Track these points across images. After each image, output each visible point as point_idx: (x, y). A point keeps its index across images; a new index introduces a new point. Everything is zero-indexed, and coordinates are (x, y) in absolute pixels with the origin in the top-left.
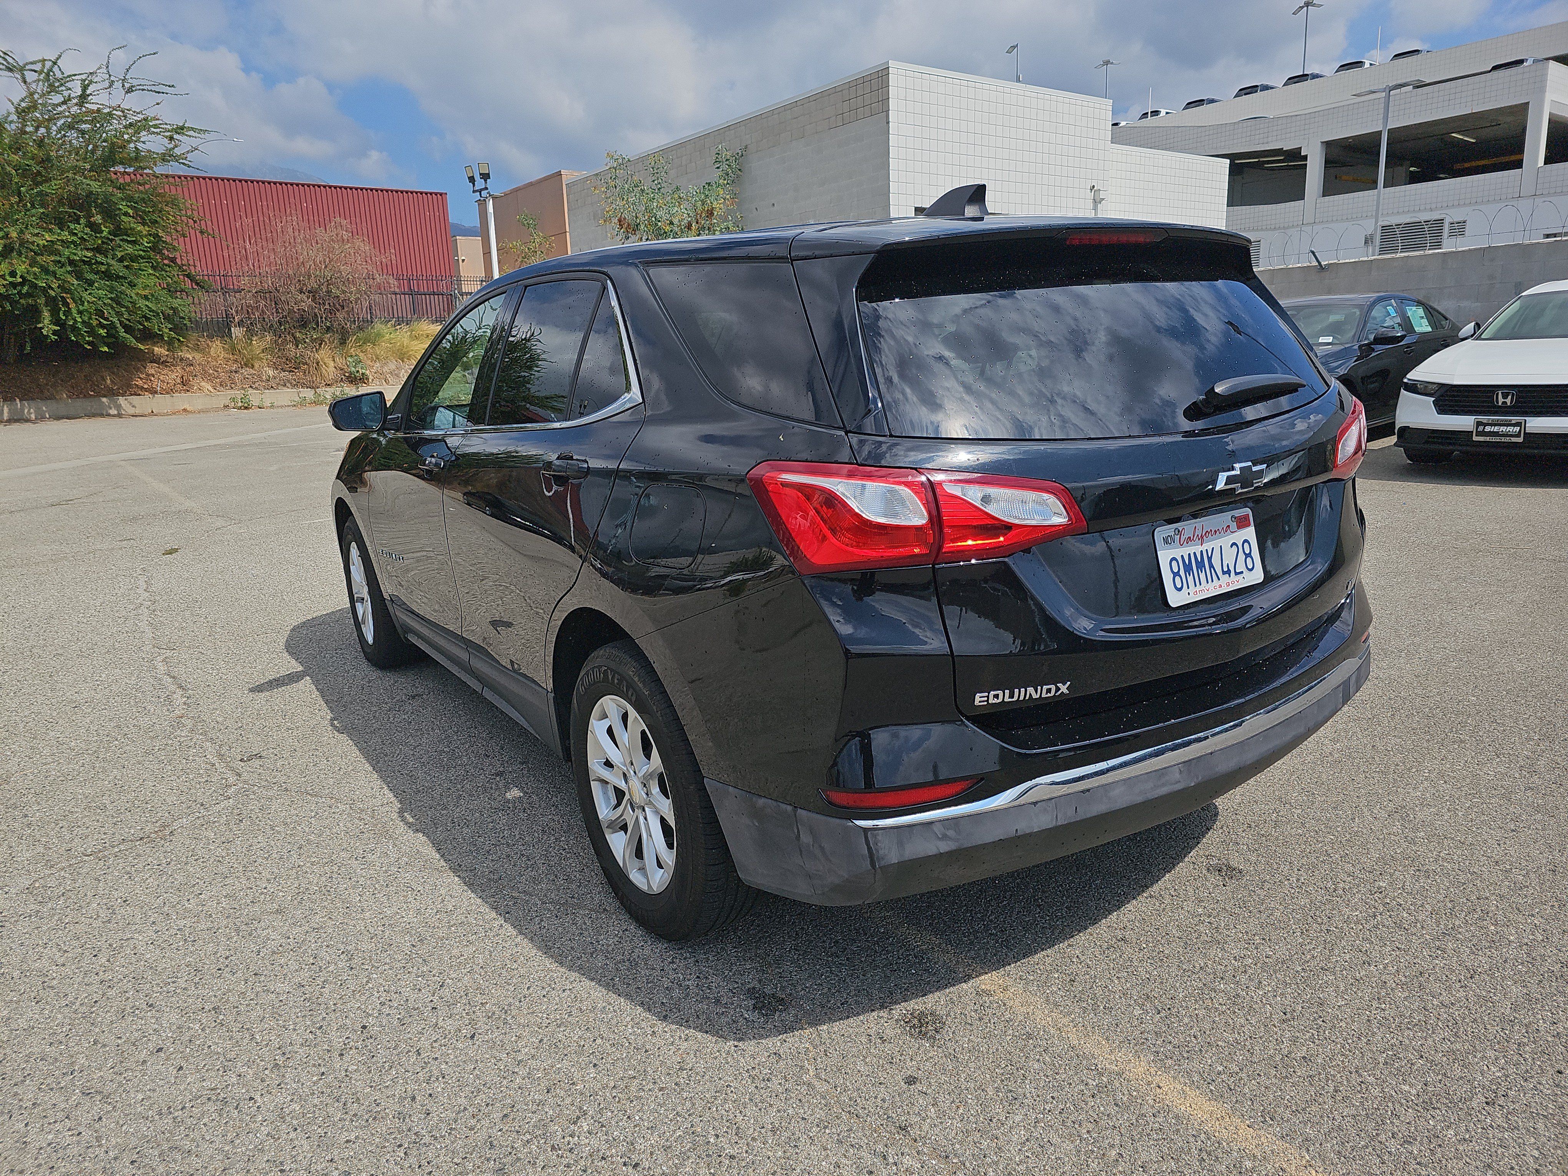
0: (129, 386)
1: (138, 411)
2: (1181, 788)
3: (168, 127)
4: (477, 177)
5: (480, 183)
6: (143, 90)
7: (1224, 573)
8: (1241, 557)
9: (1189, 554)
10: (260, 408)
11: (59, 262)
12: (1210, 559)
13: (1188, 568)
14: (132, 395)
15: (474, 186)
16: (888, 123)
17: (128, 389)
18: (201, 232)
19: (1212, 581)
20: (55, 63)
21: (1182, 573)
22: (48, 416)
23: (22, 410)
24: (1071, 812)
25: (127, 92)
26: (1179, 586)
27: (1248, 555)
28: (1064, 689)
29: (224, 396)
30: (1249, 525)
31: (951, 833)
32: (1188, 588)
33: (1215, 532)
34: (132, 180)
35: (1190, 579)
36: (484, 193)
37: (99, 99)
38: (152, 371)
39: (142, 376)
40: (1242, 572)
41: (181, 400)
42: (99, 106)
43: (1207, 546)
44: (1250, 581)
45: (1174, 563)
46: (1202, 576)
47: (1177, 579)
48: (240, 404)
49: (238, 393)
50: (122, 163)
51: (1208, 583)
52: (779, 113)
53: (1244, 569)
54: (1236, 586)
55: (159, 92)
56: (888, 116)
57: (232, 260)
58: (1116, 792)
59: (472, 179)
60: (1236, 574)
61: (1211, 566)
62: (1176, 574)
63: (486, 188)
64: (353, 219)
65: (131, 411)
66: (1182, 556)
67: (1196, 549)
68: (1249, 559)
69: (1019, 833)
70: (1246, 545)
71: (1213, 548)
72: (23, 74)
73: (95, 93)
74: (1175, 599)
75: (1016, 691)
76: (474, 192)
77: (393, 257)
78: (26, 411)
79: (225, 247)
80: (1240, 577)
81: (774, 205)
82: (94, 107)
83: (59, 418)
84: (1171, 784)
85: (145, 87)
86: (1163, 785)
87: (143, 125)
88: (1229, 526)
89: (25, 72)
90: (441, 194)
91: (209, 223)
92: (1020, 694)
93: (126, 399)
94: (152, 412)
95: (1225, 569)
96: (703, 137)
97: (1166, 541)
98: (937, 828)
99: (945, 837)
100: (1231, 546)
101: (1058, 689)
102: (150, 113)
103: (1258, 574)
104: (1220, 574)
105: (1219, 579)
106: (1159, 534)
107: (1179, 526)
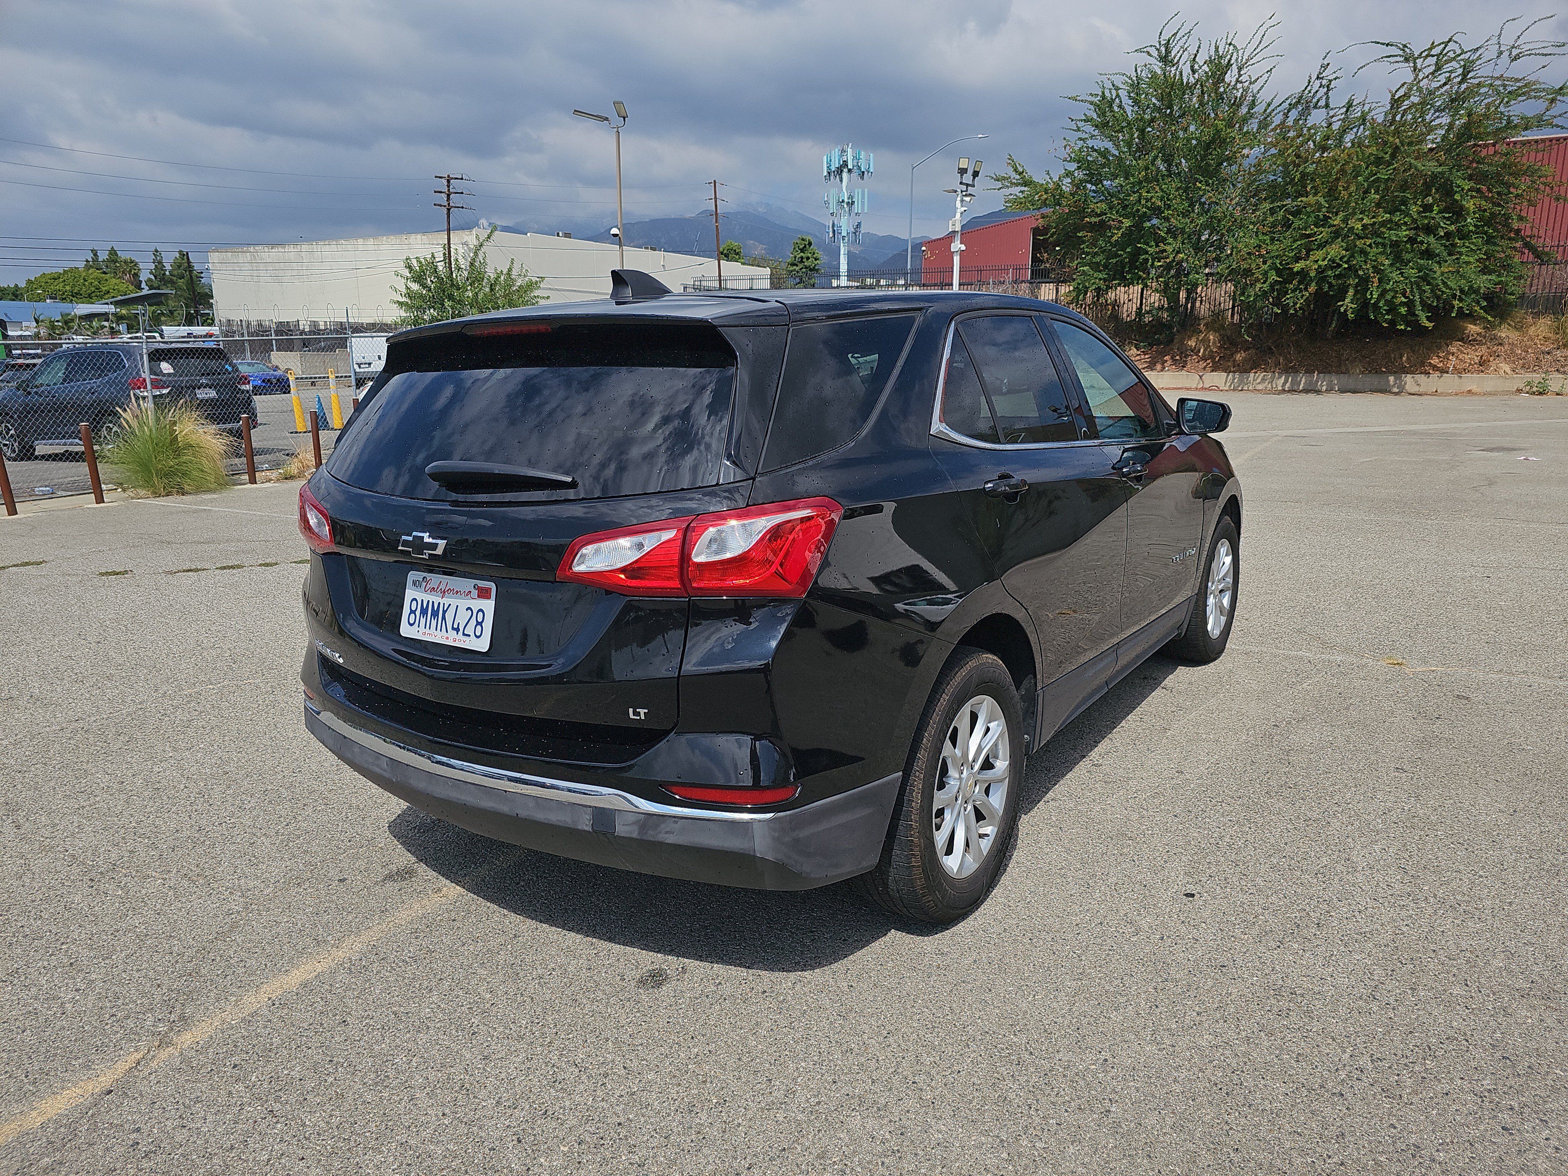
0: (1423, 364)
1: (1422, 390)
2: (387, 777)
3: (1550, 88)
6: (1529, 54)
7: (453, 628)
8: (473, 622)
9: (429, 601)
10: (1558, 394)
12: (444, 612)
13: (424, 612)
14: (1421, 373)
17: (1420, 367)
19: (441, 631)
21: (418, 613)
22: (1337, 389)
23: (1317, 381)
26: (412, 622)
27: (479, 624)
29: (1520, 380)
30: (489, 598)
32: (419, 627)
33: (457, 592)
35: (423, 620)
37: (1483, 72)
38: (1454, 350)
39: (1441, 355)
40: (469, 636)
41: (1471, 381)
42: (1481, 80)
43: (446, 601)
44: (473, 646)
45: (414, 603)
46: (434, 622)
47: (412, 616)
48: (1535, 389)
49: (1537, 377)
51: (436, 630)
53: (472, 634)
54: (462, 644)
55: (1548, 53)
58: (356, 750)
60: (464, 634)
61: (444, 618)
62: (413, 612)
65: (1415, 389)
66: (422, 600)
67: (436, 599)
68: (479, 627)
70: (480, 614)
71: (450, 605)
72: (1416, 62)
73: (1479, 67)
74: (406, 630)
78: (1320, 383)
80: (466, 638)
82: (1475, 82)
83: (1342, 391)
84: (382, 769)
86: (377, 766)
87: (1524, 91)
88: (470, 592)
89: (1418, 60)
93: (1413, 377)
94: (1436, 391)
95: (455, 626)
97: (414, 583)
100: (467, 610)
103: (483, 645)
104: (449, 628)
105: (447, 632)
106: (413, 576)
107: (429, 576)
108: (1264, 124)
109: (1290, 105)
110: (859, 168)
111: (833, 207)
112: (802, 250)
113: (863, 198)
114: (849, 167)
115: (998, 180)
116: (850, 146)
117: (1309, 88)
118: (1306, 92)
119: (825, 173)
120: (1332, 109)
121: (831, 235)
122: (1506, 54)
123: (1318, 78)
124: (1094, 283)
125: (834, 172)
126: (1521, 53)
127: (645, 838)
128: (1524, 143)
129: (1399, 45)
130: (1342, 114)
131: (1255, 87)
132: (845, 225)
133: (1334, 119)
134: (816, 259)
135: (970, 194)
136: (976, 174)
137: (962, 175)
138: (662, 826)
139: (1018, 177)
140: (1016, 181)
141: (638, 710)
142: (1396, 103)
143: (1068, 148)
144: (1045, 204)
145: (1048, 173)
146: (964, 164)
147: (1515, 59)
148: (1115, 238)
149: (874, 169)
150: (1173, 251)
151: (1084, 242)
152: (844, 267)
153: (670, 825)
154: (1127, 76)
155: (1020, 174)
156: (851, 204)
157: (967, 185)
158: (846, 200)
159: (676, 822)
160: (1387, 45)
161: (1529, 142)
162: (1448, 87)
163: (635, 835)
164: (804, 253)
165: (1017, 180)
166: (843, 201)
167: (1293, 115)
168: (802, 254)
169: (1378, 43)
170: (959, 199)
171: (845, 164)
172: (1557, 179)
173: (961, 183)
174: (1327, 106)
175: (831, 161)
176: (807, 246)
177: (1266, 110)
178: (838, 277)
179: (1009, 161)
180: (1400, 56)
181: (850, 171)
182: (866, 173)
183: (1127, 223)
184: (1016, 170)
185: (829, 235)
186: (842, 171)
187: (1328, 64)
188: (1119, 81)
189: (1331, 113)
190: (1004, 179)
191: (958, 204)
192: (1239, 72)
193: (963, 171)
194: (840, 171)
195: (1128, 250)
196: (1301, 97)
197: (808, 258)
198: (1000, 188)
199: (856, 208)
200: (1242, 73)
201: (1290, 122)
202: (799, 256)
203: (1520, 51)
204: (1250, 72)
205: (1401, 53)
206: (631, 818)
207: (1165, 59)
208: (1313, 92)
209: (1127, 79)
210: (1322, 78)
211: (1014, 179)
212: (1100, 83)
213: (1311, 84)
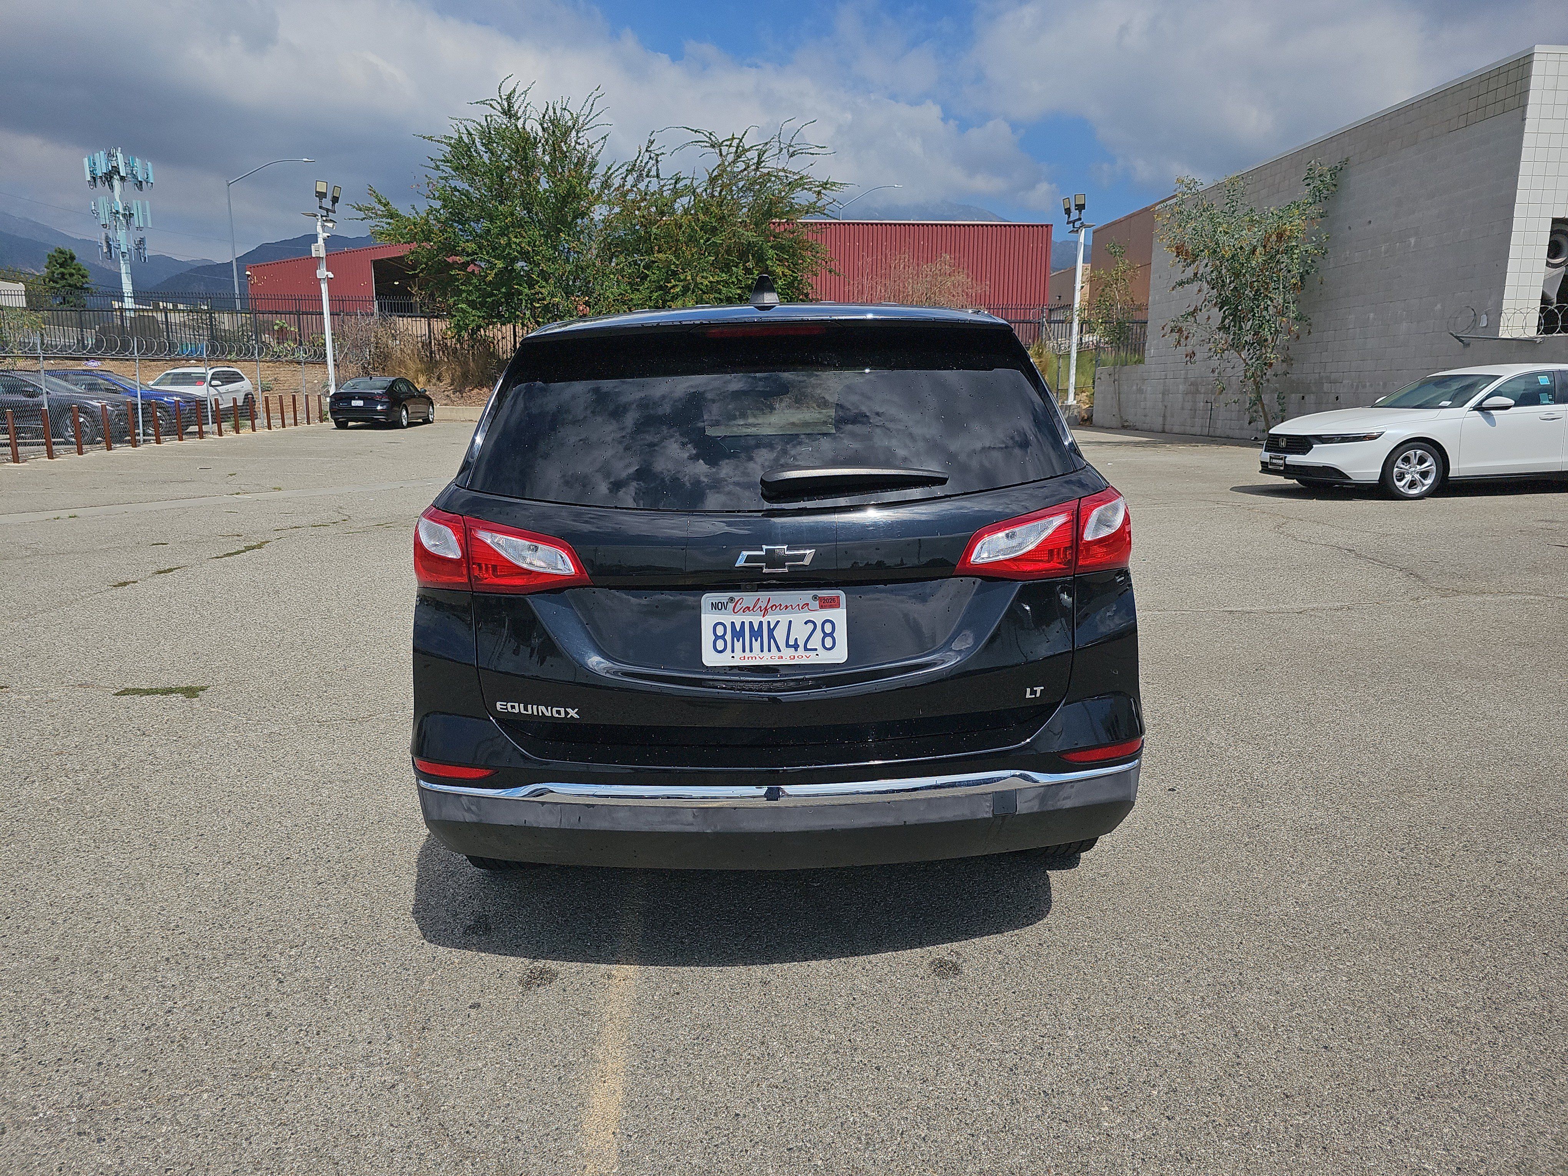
2: (695, 831)
3: (817, 183)
4: (1073, 208)
5: (1075, 214)
6: (802, 153)
7: (788, 645)
8: (819, 635)
9: (743, 622)
11: (720, 299)
12: (771, 630)
13: (738, 635)
15: (1069, 217)
16: (1524, 119)
18: (830, 272)
19: (769, 650)
20: (741, 141)
21: (728, 637)
24: (574, 819)
25: (790, 157)
26: (720, 649)
27: (829, 635)
28: (573, 713)
30: (837, 606)
31: (473, 808)
32: (733, 651)
33: (787, 607)
34: (785, 230)
35: (738, 644)
36: (1077, 224)
37: (771, 164)
40: (815, 649)
42: (770, 170)
43: (772, 618)
44: (822, 660)
45: (719, 628)
46: (756, 644)
47: (719, 642)
50: (776, 217)
51: (762, 651)
52: (1390, 119)
53: (819, 646)
54: (804, 660)
55: (813, 154)
56: (1524, 112)
57: (851, 294)
58: (621, 814)
59: (1068, 211)
60: (806, 649)
61: (772, 637)
62: (719, 638)
63: (1080, 219)
64: (957, 255)
66: (733, 623)
67: (754, 619)
68: (828, 639)
69: (527, 824)
70: (828, 625)
71: (778, 622)
72: (721, 149)
73: (767, 160)
74: (710, 658)
75: (530, 706)
76: (1068, 223)
77: (988, 288)
79: (847, 283)
80: (812, 653)
81: (1370, 222)
82: (766, 171)
84: (682, 824)
85: (804, 151)
86: (672, 822)
87: (800, 183)
88: (808, 604)
89: (722, 148)
90: (1047, 226)
91: (837, 264)
92: (532, 709)
95: (791, 642)
96: (1301, 152)
97: (715, 606)
98: (464, 800)
99: (469, 810)
100: (806, 623)
101: (567, 713)
102: (804, 173)
103: (840, 654)
104: (782, 645)
105: (779, 650)
106: (708, 599)
107: (736, 595)
108: (606, 185)
109: (627, 170)
110: (135, 176)
111: (105, 217)
112: (62, 265)
113: (144, 210)
114: (121, 175)
115: (360, 210)
116: (119, 151)
117: (640, 158)
118: (638, 161)
119: (89, 178)
120: (662, 179)
121: (105, 250)
122: (785, 151)
123: (647, 150)
124: (473, 321)
125: (101, 177)
126: (795, 151)
127: (1045, 809)
128: (805, 225)
129: (705, 132)
130: (670, 185)
131: (594, 151)
132: (124, 239)
133: (665, 188)
134: (83, 277)
135: (331, 220)
136: (335, 200)
137: (320, 199)
138: (1061, 793)
139: (384, 209)
140: (381, 213)
141: (1035, 689)
142: (713, 180)
143: (431, 185)
144: (414, 238)
145: (413, 208)
146: (321, 188)
147: (791, 156)
148: (489, 278)
149: (155, 180)
150: (549, 294)
151: (458, 280)
152: (127, 287)
153: (1067, 791)
154: (477, 123)
155: (385, 205)
156: (129, 216)
157: (327, 210)
158: (121, 211)
159: (1072, 787)
160: (696, 131)
161: (807, 224)
162: (746, 172)
163: (1035, 810)
164: (65, 268)
165: (382, 211)
166: (117, 212)
167: (630, 180)
168: (62, 270)
169: (688, 129)
170: (319, 223)
171: (116, 170)
172: (829, 255)
173: (320, 207)
174: (658, 176)
175: (95, 164)
176: (69, 261)
177: (606, 173)
178: (121, 298)
179: (370, 192)
180: (707, 142)
181: (122, 179)
182: (144, 183)
183: (500, 264)
184: (380, 202)
185: (102, 250)
186: (111, 177)
187: (654, 140)
188: (471, 126)
189: (662, 183)
190: (368, 209)
191: (319, 229)
192: (577, 134)
193: (321, 195)
194: (108, 177)
195: (503, 290)
196: (635, 165)
197: (71, 275)
198: (364, 219)
199: (136, 221)
200: (579, 135)
201: (628, 186)
202: (59, 271)
203: (795, 149)
204: (587, 136)
205: (707, 140)
206: (1032, 794)
207: (508, 112)
208: (644, 162)
209: (477, 126)
210: (650, 151)
211: (379, 210)
212: (455, 126)
213: (641, 155)
